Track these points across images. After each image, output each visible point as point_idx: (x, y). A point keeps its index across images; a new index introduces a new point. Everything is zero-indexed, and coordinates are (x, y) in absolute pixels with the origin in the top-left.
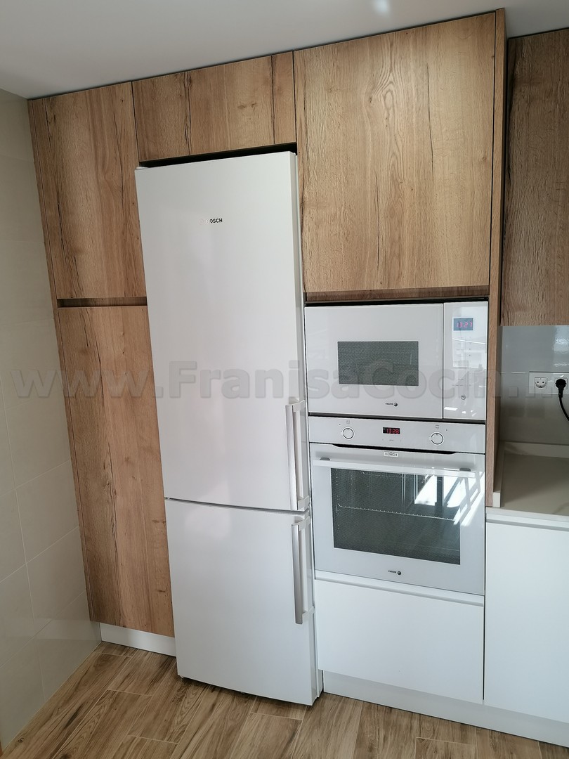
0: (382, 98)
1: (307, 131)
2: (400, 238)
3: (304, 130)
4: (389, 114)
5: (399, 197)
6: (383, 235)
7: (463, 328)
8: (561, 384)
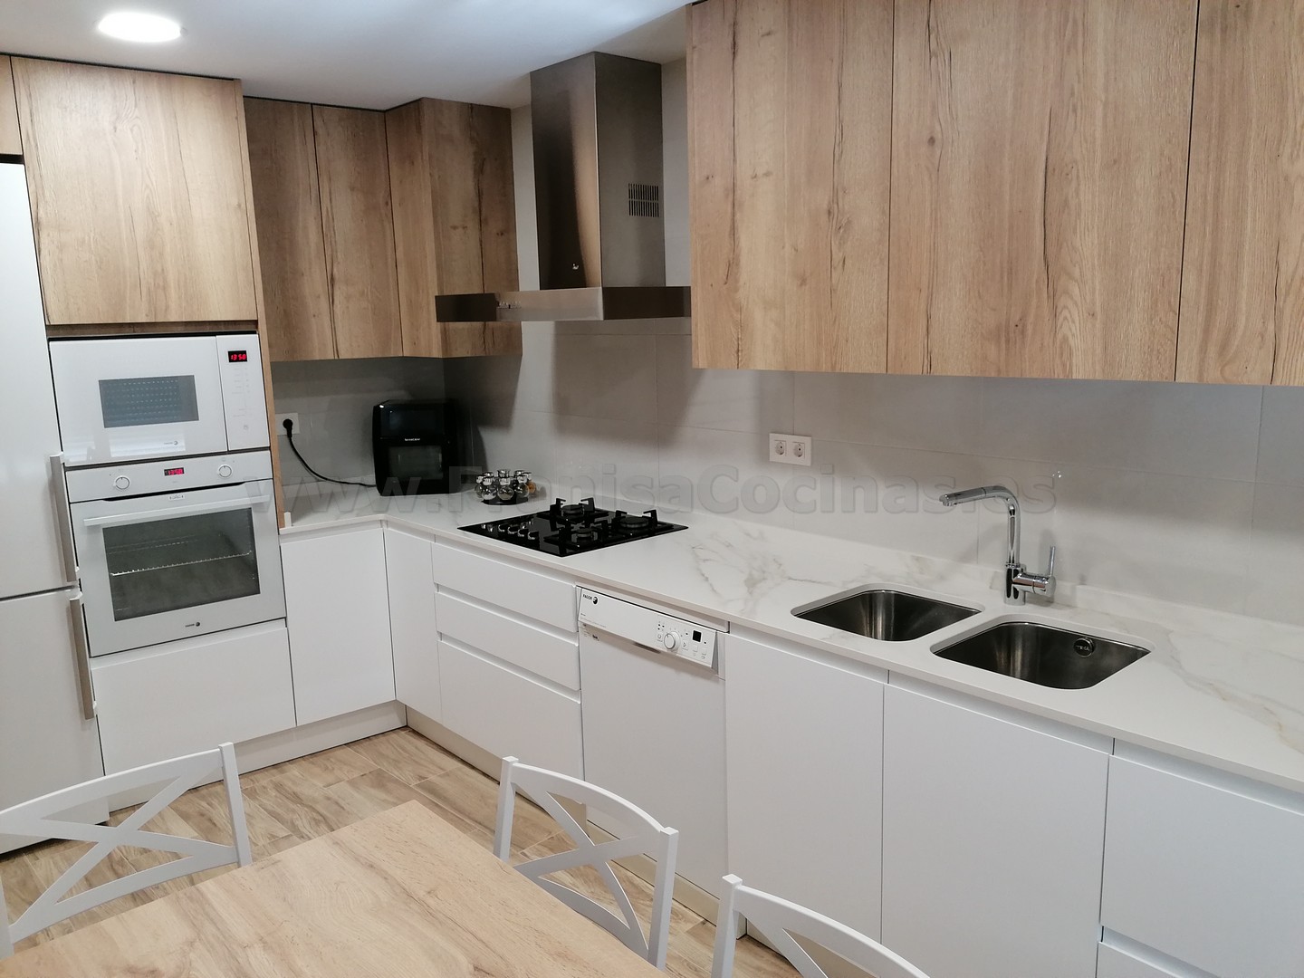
0: (129, 131)
1: (37, 145)
2: (163, 270)
3: (32, 143)
4: (138, 147)
5: (158, 229)
6: (144, 265)
7: (238, 360)
8: (288, 424)
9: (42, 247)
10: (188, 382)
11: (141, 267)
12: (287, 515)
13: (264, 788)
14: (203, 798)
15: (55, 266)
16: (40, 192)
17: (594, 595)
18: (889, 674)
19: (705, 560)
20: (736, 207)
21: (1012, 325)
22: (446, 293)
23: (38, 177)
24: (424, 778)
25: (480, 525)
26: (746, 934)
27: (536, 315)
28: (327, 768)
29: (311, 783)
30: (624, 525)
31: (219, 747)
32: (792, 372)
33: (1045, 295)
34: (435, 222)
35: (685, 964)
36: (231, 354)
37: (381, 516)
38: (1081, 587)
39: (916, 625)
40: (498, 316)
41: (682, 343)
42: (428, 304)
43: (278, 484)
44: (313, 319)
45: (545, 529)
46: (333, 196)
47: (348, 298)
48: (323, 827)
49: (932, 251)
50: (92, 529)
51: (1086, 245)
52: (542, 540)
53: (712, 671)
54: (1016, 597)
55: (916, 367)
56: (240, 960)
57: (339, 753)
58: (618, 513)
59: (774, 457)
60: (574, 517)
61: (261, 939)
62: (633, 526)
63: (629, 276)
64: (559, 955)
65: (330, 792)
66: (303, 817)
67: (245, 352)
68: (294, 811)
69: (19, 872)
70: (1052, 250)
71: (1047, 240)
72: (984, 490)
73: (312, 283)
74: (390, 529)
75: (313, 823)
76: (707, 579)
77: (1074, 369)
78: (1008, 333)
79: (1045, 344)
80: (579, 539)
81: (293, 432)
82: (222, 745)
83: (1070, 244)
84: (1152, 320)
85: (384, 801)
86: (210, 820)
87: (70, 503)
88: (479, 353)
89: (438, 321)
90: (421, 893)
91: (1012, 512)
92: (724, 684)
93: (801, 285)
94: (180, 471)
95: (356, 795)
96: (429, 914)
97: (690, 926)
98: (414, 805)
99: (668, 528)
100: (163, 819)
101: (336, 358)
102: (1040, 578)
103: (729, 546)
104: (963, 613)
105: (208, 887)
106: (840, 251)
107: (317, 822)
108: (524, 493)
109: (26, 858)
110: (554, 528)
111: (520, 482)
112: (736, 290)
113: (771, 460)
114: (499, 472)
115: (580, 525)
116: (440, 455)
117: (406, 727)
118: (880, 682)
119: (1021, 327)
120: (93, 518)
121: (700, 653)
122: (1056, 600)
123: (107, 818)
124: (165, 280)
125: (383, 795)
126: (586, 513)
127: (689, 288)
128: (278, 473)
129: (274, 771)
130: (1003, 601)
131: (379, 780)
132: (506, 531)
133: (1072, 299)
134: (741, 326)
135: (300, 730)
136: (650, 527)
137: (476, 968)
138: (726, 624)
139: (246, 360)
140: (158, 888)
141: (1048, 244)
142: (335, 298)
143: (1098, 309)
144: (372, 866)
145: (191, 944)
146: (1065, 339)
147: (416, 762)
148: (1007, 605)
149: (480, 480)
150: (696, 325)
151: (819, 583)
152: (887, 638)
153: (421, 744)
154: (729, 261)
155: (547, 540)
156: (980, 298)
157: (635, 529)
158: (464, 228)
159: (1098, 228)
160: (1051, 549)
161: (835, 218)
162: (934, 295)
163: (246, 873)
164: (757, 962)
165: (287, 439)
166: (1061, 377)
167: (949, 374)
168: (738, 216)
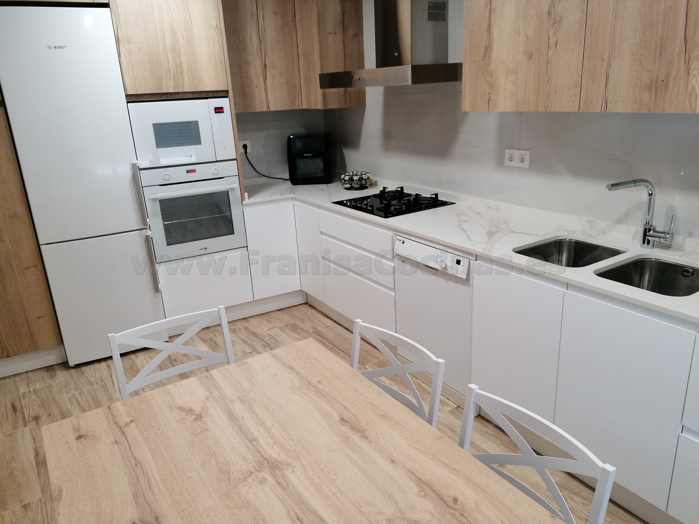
2: (180, 63)
5: (177, 41)
6: (171, 61)
7: (219, 112)
8: (245, 147)
9: (121, 53)
10: (195, 124)
11: (170, 63)
12: (246, 194)
13: (240, 329)
14: (211, 332)
15: (128, 63)
16: (118, 23)
17: (402, 239)
18: (568, 285)
19: (465, 221)
20: (491, 13)
21: (660, 80)
22: (326, 71)
23: (117, 14)
24: (315, 328)
25: (343, 201)
26: (480, 415)
27: (373, 83)
28: (269, 321)
29: (262, 328)
30: (420, 202)
31: (218, 308)
32: (521, 113)
33: (683, 61)
34: (319, 31)
35: (447, 426)
36: (216, 109)
37: (292, 196)
38: (687, 239)
39: (586, 259)
40: (353, 84)
41: (456, 96)
42: (315, 78)
43: (241, 177)
44: (256, 89)
45: (377, 203)
46: (265, 19)
47: (273, 77)
48: (268, 349)
49: (612, 36)
50: (154, 200)
52: (375, 209)
53: (466, 281)
54: (648, 244)
55: (597, 108)
56: (230, 407)
57: (274, 314)
58: (417, 195)
59: (507, 163)
60: (392, 197)
61: (240, 398)
62: (424, 202)
63: (426, 58)
64: (383, 416)
65: (270, 332)
66: (258, 343)
67: (222, 108)
68: (254, 341)
69: (130, 362)
70: (690, 32)
71: (688, 26)
72: (634, 181)
73: (255, 69)
74: (297, 203)
75: (263, 347)
76: (465, 232)
77: (697, 107)
78: (656, 85)
79: (680, 92)
80: (395, 209)
81: (247, 151)
82: (219, 307)
85: (296, 338)
86: (215, 343)
87: (142, 187)
88: (343, 106)
89: (321, 88)
90: (315, 382)
91: (650, 195)
92: (473, 288)
93: (529, 59)
94: (194, 171)
95: (283, 334)
96: (319, 392)
97: (449, 409)
98: (311, 340)
99: (444, 204)
100: (193, 341)
101: (268, 110)
102: (664, 233)
103: (479, 213)
104: (615, 253)
105: (215, 373)
106: (554, 37)
107: (265, 347)
108: (366, 184)
109: (133, 356)
110: (381, 203)
111: (364, 178)
112: (489, 63)
113: (505, 164)
114: (353, 173)
115: (396, 201)
116: (322, 163)
117: (306, 303)
118: (562, 289)
119: (665, 81)
120: (154, 194)
121: (461, 271)
122: (673, 246)
123: (168, 340)
124: (182, 70)
125: (297, 336)
126: (400, 194)
127: (461, 64)
128: (240, 173)
129: (244, 321)
130: (640, 246)
131: (294, 328)
132: (357, 204)
134: (491, 86)
135: (255, 302)
136: (435, 202)
137: (341, 419)
138: (475, 256)
139: (223, 112)
140: (192, 373)
141: (687, 29)
142: (267, 77)
144: (291, 368)
145: (208, 399)
146: (694, 88)
147: (312, 321)
148: (642, 249)
149: (343, 177)
150: (465, 86)
151: (530, 234)
152: (568, 265)
153: (314, 311)
154: (486, 46)
155: (378, 209)
156: (641, 64)
157: (426, 204)
158: (335, 33)
160: (673, 216)
161: (552, 17)
162: (612, 63)
163: (232, 367)
164: (485, 429)
165: (244, 154)
166: (689, 112)
167: (618, 111)
168: (493, 18)
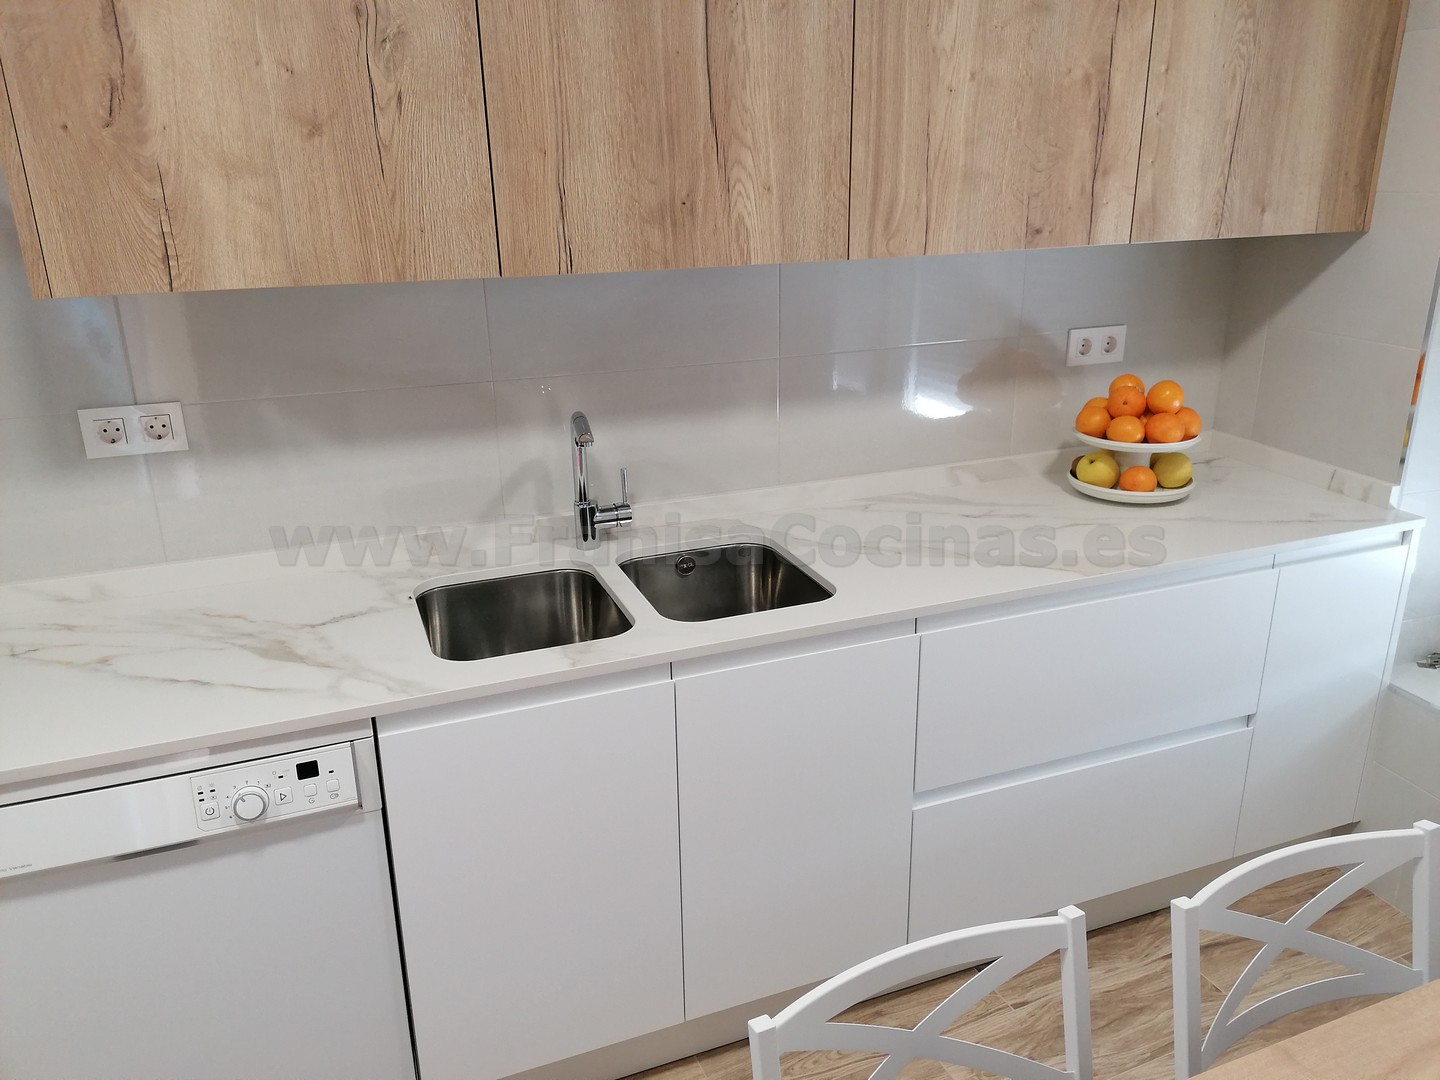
21: (678, 203)
33: (715, 165)
49: (558, 96)
51: (757, 104)
55: (548, 267)
59: (96, 448)
70: (719, 107)
71: (714, 94)
77: (752, 253)
78: (673, 212)
79: (719, 225)
83: (739, 101)
84: (826, 194)
102: (620, 508)
106: (388, 81)
112: (142, 139)
113: (89, 456)
119: (689, 205)
133: (745, 168)
138: (370, 724)
141: (714, 102)
143: (774, 183)
146: (741, 218)
154: (111, 81)
156: (634, 166)
159: (769, 86)
160: (623, 472)
161: (372, 23)
162: (567, 161)
166: (739, 264)
167: (600, 271)
